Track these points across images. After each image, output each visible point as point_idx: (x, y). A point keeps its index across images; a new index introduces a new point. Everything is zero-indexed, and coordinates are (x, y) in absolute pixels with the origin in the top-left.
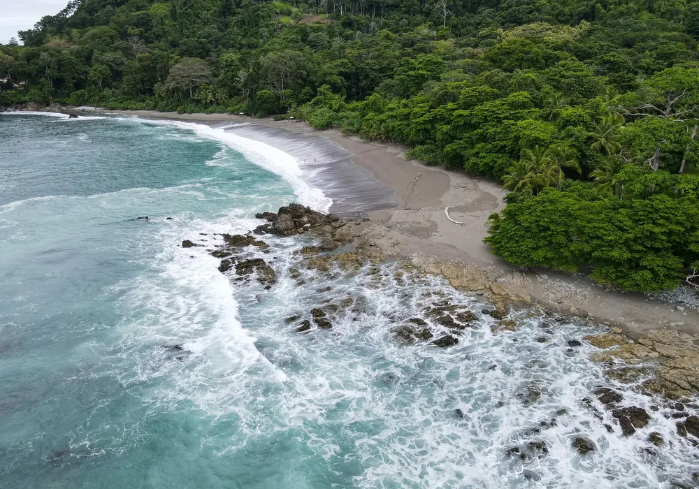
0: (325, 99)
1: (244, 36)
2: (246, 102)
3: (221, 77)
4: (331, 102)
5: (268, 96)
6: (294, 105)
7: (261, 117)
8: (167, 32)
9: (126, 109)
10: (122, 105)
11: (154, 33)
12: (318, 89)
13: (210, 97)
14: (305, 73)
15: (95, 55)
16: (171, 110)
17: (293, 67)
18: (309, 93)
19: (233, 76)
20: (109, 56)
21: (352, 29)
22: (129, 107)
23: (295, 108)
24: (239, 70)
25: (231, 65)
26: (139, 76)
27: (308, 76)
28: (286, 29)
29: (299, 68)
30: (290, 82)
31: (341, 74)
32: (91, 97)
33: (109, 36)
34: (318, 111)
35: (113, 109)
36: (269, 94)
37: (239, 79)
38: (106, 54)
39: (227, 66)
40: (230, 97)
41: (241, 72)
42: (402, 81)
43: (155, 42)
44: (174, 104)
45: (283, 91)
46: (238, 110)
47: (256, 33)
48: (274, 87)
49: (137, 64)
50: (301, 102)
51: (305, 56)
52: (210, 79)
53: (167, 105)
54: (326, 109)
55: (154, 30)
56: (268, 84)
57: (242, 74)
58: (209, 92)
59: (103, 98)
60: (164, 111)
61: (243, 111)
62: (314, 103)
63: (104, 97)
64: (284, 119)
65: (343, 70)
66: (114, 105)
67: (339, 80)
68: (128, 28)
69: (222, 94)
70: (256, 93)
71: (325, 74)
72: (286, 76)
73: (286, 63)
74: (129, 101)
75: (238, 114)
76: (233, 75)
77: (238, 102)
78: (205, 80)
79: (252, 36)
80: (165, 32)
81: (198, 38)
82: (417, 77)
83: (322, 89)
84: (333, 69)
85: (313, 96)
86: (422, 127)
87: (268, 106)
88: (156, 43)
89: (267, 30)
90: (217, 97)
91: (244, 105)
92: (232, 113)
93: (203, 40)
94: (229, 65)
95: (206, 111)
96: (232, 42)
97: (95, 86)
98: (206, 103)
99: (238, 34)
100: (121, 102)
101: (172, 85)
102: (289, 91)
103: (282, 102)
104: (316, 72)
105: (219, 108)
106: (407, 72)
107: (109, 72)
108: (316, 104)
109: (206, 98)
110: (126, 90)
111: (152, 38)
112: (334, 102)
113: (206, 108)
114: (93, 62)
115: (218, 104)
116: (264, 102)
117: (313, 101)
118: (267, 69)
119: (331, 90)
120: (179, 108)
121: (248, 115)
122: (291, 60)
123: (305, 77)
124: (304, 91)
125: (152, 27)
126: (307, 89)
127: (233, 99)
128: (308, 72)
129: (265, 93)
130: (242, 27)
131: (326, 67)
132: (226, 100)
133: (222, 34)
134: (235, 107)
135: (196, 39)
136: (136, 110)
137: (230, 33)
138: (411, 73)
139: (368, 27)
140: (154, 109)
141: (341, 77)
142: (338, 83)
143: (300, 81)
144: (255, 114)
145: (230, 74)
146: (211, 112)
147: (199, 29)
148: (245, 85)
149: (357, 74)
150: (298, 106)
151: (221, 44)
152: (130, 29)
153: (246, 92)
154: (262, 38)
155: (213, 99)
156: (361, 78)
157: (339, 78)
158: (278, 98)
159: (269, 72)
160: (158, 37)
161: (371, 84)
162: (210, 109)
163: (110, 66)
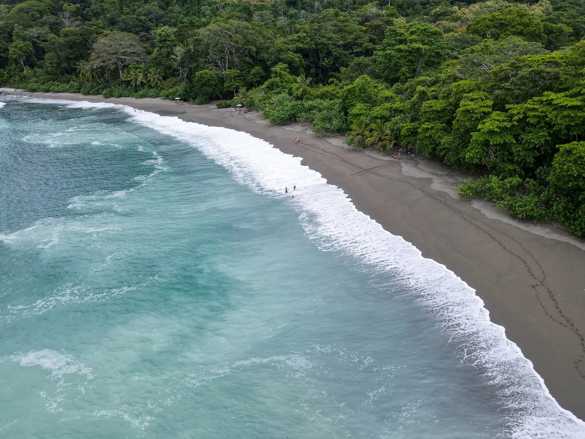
0: (282, 82)
1: (186, 15)
2: (183, 84)
3: (154, 55)
4: (289, 85)
5: (209, 77)
6: (243, 90)
7: (201, 103)
8: (106, 9)
9: (48, 91)
10: (44, 87)
11: (92, 10)
12: (273, 69)
13: (141, 77)
14: (254, 49)
15: (16, 30)
16: (97, 93)
17: (240, 41)
18: (259, 74)
19: (168, 54)
20: (34, 31)
21: (296, 9)
22: (51, 89)
23: (244, 94)
24: (175, 46)
25: (165, 40)
26: (63, 54)
27: (258, 53)
28: (229, 8)
29: (248, 42)
30: (236, 60)
31: (298, 50)
32: (11, 77)
33: (38, 11)
34: (275, 99)
35: (34, 90)
36: (211, 75)
37: (175, 57)
38: (31, 30)
39: (161, 41)
40: (165, 78)
41: (178, 48)
42: (389, 58)
43: (93, 19)
44: (100, 86)
45: (228, 72)
46: (174, 94)
47: (199, 12)
48: (217, 66)
49: (61, 40)
50: (250, 86)
51: (253, 29)
52: (142, 56)
53: (92, 87)
54: (285, 95)
55: (93, 7)
56: (210, 63)
57: (179, 50)
58: (140, 72)
59: (24, 79)
60: (89, 94)
61: (179, 96)
62: (267, 87)
63: (25, 77)
64: (229, 106)
65: (301, 45)
66: (35, 86)
67: (297, 58)
68: (63, 4)
69: (154, 75)
70: (194, 74)
71: (280, 51)
72: (231, 53)
73: (231, 37)
74: (52, 82)
75: (174, 100)
76: (168, 52)
77: (174, 85)
78: (137, 59)
79: (195, 15)
80: (104, 10)
81: (139, 15)
82: (410, 52)
83: (277, 68)
84: (288, 44)
85: (264, 78)
86: (499, 140)
87: (209, 90)
88: (94, 21)
89: (209, 8)
90: (149, 78)
91: (180, 88)
92: (167, 97)
93: (143, 18)
94: (164, 40)
95: (136, 94)
96: (173, 20)
97: (16, 64)
98: (136, 86)
99: (180, 12)
100: (43, 84)
101: (96, 63)
102: (234, 72)
103: (226, 84)
104: (268, 48)
105: (152, 91)
106: (394, 45)
107: (31, 49)
108: (270, 88)
109: (136, 80)
110: (49, 69)
111: (90, 16)
112: (294, 86)
113: (136, 91)
114: (14, 38)
115: (150, 87)
116: (204, 85)
117: (266, 84)
118: (208, 45)
119: (288, 70)
120: (105, 91)
121: (185, 100)
122: (237, 33)
123: (255, 54)
124: (253, 71)
125: (91, 4)
126: (257, 69)
127: (168, 80)
128: (258, 48)
129: (206, 73)
130: (184, 5)
131: (279, 41)
132: (159, 82)
133: (163, 12)
134: (171, 91)
135: (135, 16)
136: (58, 92)
137: (172, 11)
138: (402, 47)
139: (312, 7)
140: (78, 91)
141: (299, 55)
142: (296, 62)
143: (248, 59)
144: (194, 99)
145: (164, 50)
146: (142, 97)
147: (139, 7)
148: (182, 64)
149: (316, 51)
150: (247, 90)
151: (162, 23)
152: (65, 5)
153: (184, 72)
154: (205, 16)
155: (144, 81)
156: (321, 55)
157: (296, 55)
158: (222, 80)
159: (211, 48)
160: (96, 15)
161: (334, 64)
162: (140, 93)
163: (34, 43)
